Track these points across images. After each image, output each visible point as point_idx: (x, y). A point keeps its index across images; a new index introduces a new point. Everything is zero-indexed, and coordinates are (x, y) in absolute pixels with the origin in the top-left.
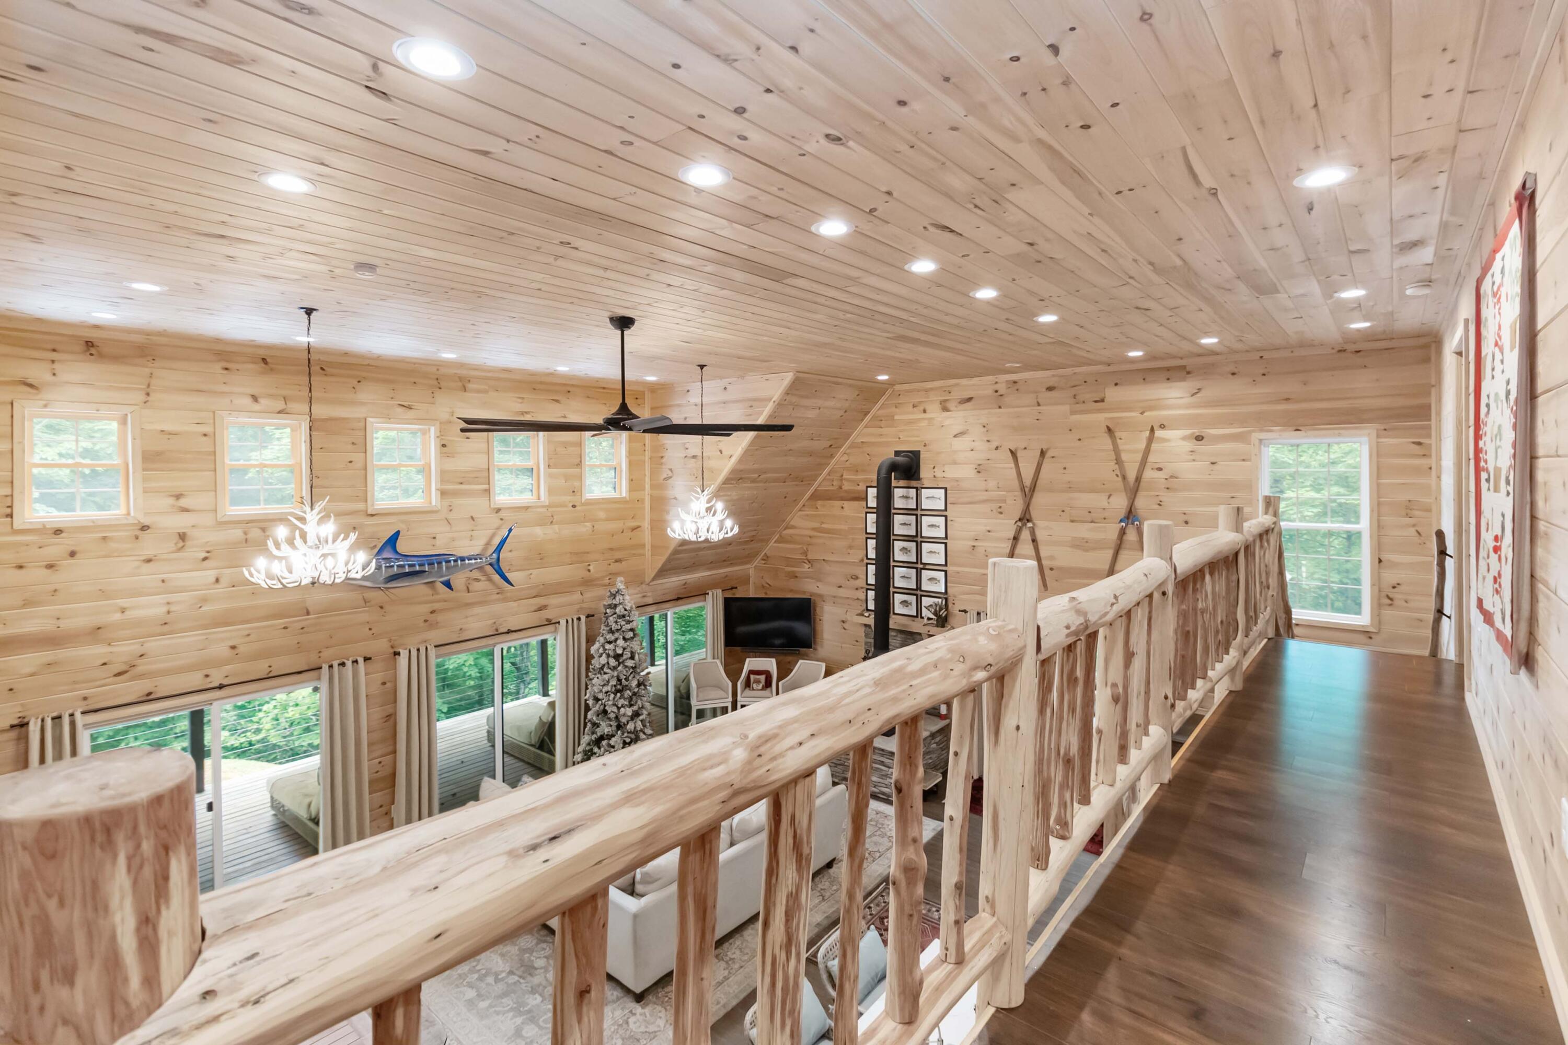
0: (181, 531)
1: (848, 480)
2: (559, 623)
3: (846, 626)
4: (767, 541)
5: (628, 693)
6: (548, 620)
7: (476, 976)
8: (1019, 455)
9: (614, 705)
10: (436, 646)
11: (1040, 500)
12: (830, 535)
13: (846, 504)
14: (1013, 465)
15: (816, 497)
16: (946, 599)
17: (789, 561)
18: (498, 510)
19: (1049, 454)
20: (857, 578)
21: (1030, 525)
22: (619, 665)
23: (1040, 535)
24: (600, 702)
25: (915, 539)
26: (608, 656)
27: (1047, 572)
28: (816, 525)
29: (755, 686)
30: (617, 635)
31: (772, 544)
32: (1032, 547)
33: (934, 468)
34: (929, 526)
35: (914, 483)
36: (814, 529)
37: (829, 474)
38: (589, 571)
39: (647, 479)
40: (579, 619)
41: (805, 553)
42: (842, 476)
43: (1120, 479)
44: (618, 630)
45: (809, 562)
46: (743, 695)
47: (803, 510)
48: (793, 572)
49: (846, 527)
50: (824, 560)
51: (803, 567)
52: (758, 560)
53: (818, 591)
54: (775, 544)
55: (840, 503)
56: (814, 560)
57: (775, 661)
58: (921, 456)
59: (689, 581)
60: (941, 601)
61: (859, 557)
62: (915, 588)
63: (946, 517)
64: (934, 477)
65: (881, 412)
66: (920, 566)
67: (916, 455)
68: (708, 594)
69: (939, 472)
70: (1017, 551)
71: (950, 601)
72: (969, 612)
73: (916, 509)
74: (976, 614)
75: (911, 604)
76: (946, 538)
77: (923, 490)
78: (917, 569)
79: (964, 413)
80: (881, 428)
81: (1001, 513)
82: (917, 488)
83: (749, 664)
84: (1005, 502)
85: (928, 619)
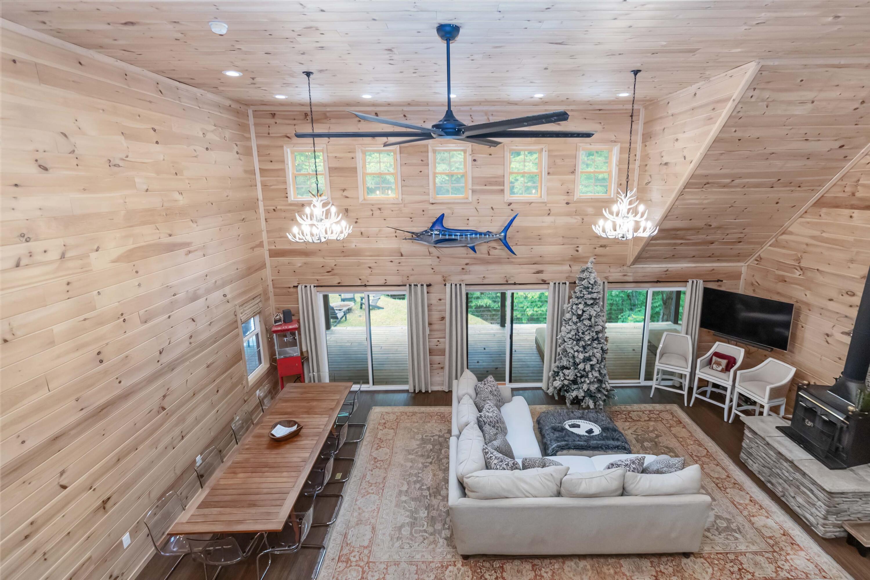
0: (346, 208)
1: (864, 186)
2: (549, 283)
3: (829, 339)
4: (759, 245)
6: (543, 280)
7: (415, 479)
10: (466, 285)
12: (830, 246)
13: (856, 213)
15: (820, 204)
17: (781, 265)
18: (509, 204)
20: (853, 295)
28: (817, 233)
29: (715, 366)
30: (580, 300)
31: (766, 247)
36: (813, 237)
37: (842, 179)
38: (577, 251)
39: (636, 184)
40: (565, 284)
41: (799, 260)
42: (859, 180)
44: (581, 297)
45: (801, 270)
46: (702, 370)
47: (804, 216)
48: (783, 276)
49: (851, 238)
50: (818, 270)
51: (794, 273)
52: (751, 261)
53: (804, 299)
54: (770, 248)
55: (847, 212)
56: (807, 269)
57: (742, 351)
59: (671, 269)
61: (861, 273)
68: (688, 282)
83: (718, 347)
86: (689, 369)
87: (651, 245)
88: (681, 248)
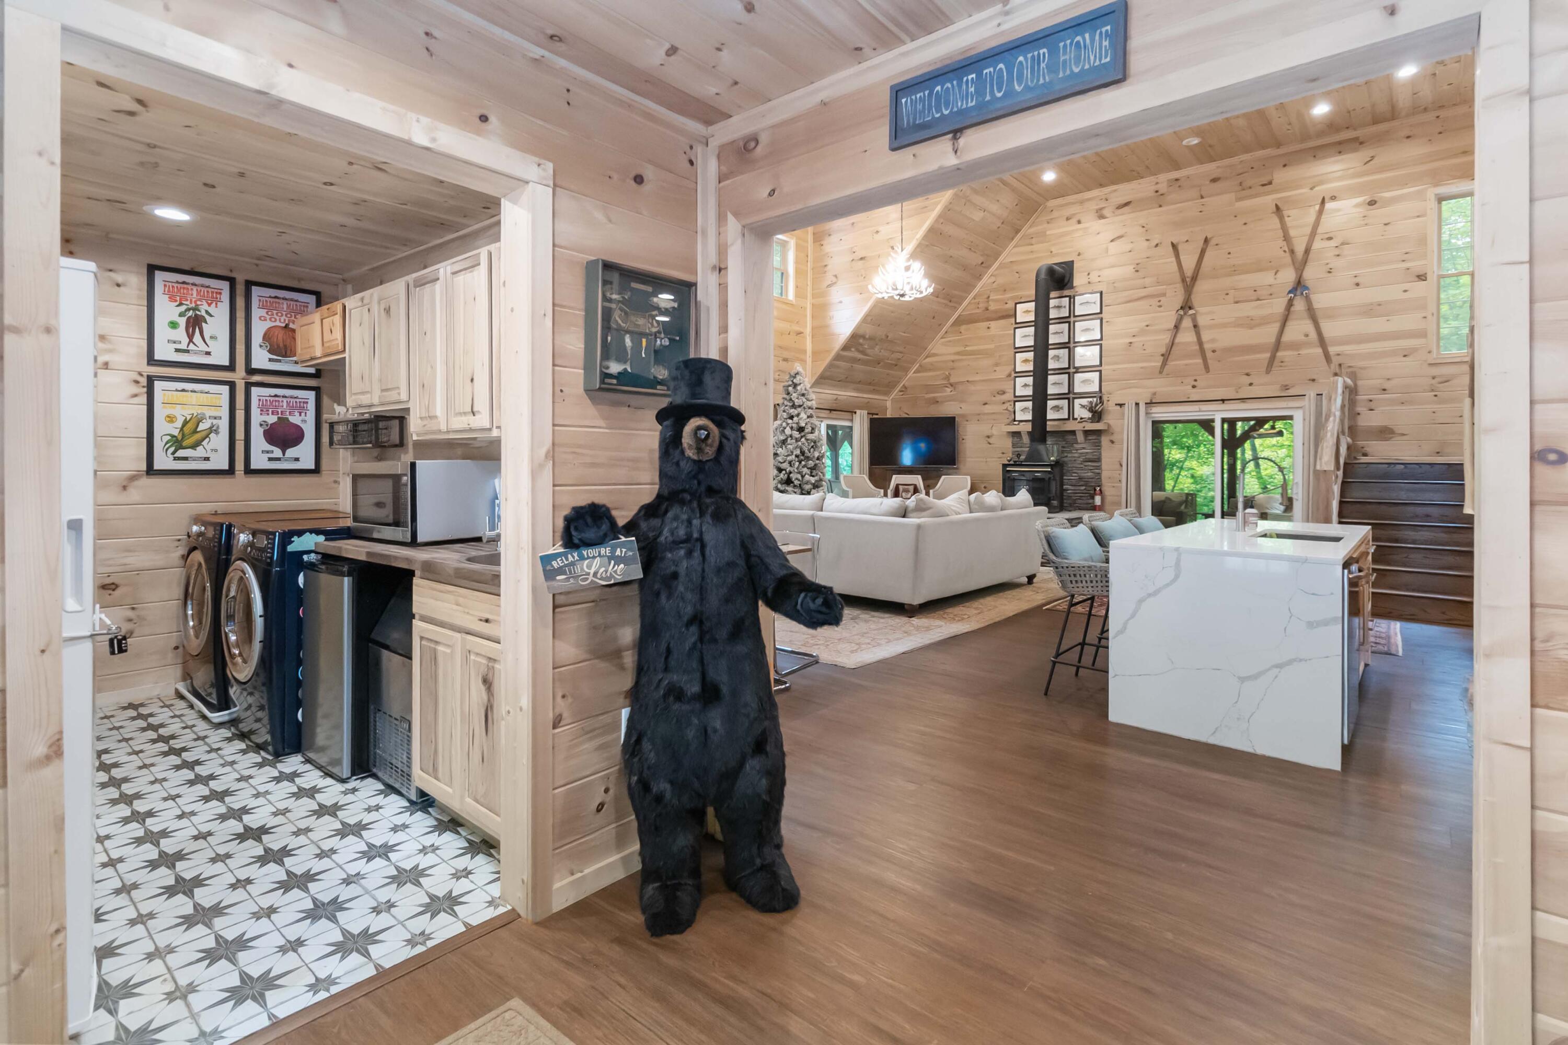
1: (994, 300)
3: (991, 440)
4: (906, 370)
8: (1180, 248)
9: (799, 473)
11: (1201, 287)
12: (974, 357)
13: (993, 324)
14: (1173, 259)
15: (959, 322)
16: (1101, 398)
17: (929, 388)
19: (1213, 242)
20: (1004, 393)
21: (1191, 312)
23: (1201, 321)
24: (784, 472)
25: (1068, 345)
26: (792, 428)
27: (1209, 355)
28: (961, 349)
30: (799, 409)
31: (911, 374)
32: (1193, 333)
33: (1089, 274)
34: (1082, 331)
35: (1066, 292)
36: (958, 353)
37: (974, 298)
39: (809, 289)
41: (948, 378)
42: (989, 297)
43: (1288, 254)
44: (800, 406)
45: (952, 386)
47: (945, 336)
48: (934, 397)
49: (992, 346)
50: (968, 381)
51: (945, 391)
52: (895, 393)
53: (960, 412)
54: (913, 375)
55: (986, 324)
56: (957, 383)
57: (919, 477)
58: (1075, 265)
59: (839, 398)
60: (1095, 399)
61: (1007, 373)
62: (1067, 392)
63: (1101, 320)
64: (1089, 283)
65: (1032, 230)
66: (1072, 370)
67: (1069, 265)
68: (855, 413)
69: (1094, 277)
70: (1177, 341)
71: (1105, 398)
72: (1127, 405)
73: (1069, 317)
74: (1134, 405)
75: (1062, 408)
76: (1101, 339)
77: (1076, 298)
78: (1069, 373)
79: (1120, 218)
80: (1032, 245)
81: (1160, 306)
82: (1070, 297)
83: (896, 479)
84: (1164, 295)
85: (1081, 419)
87: (838, 357)
88: (857, 366)
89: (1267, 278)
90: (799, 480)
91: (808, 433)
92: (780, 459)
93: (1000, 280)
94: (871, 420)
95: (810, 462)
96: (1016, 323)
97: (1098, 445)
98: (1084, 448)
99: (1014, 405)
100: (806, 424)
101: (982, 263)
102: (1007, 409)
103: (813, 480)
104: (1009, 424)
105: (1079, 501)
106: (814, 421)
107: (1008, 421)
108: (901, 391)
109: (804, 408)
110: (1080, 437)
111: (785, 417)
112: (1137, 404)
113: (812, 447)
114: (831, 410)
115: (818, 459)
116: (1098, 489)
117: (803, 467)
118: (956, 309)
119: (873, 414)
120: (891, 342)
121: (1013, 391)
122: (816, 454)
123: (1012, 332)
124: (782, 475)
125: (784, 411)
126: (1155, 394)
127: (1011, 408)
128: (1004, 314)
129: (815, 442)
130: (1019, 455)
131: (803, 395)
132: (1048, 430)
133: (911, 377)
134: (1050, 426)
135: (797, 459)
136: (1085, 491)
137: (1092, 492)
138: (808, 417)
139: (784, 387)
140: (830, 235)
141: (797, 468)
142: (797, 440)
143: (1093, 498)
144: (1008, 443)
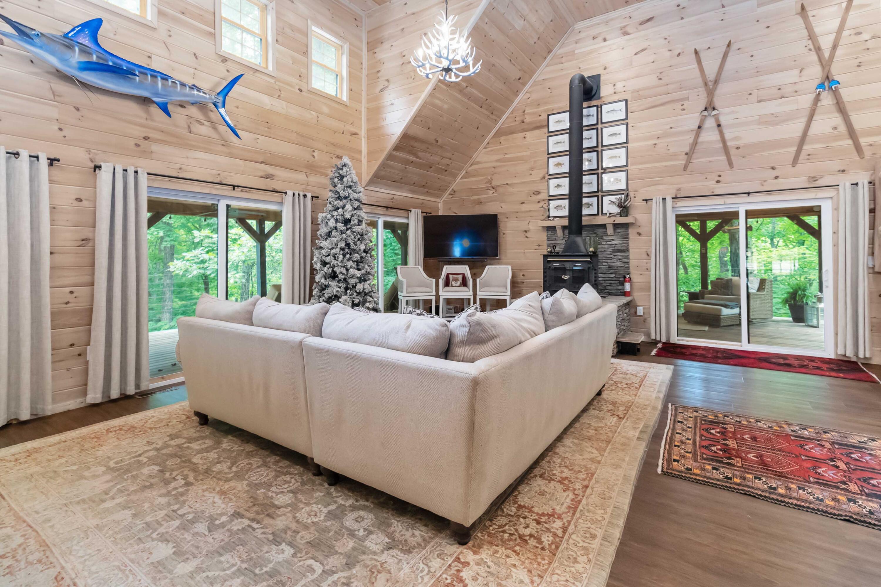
1: (528, 114)
2: (285, 193)
3: (528, 234)
4: (455, 176)
5: (356, 256)
6: (275, 189)
8: (702, 55)
9: (343, 267)
11: (722, 89)
12: (513, 163)
13: (528, 134)
14: (696, 66)
15: (499, 134)
16: (628, 195)
17: (474, 191)
18: (225, 60)
19: (734, 47)
20: (539, 193)
21: (714, 113)
22: (347, 229)
23: (723, 120)
24: (328, 266)
25: (596, 149)
26: (337, 221)
27: (733, 152)
28: (501, 157)
29: (453, 283)
30: (345, 201)
31: (458, 180)
32: (717, 132)
33: (614, 85)
34: (610, 135)
35: (594, 103)
36: (498, 161)
37: (512, 113)
38: (314, 156)
39: (364, 94)
40: (305, 196)
41: (490, 182)
42: (525, 111)
43: (814, 53)
44: (346, 198)
45: (494, 188)
46: (444, 290)
47: (487, 146)
48: (479, 199)
49: (528, 153)
50: (507, 184)
51: (488, 194)
52: (446, 195)
53: (501, 210)
54: (461, 180)
55: (522, 135)
56: (497, 186)
57: (467, 267)
58: (602, 78)
59: (395, 197)
60: (623, 196)
61: (541, 176)
62: (596, 190)
63: (627, 125)
64: (615, 93)
65: (561, 51)
66: (600, 171)
67: (597, 78)
68: (411, 211)
69: (619, 86)
70: (700, 140)
71: (631, 195)
72: (654, 201)
73: (597, 124)
74: (661, 200)
75: (591, 205)
76: (627, 143)
77: (603, 106)
78: (597, 174)
79: (642, 33)
80: (562, 63)
81: (684, 109)
82: (597, 106)
83: (447, 269)
84: (687, 99)
85: (610, 214)
86: (434, 293)
87: (390, 157)
88: (410, 168)
89: (792, 76)
90: (343, 274)
91: (354, 225)
92: (324, 252)
93: (534, 96)
94: (425, 218)
95: (356, 255)
96: (549, 132)
97: (626, 237)
98: (613, 240)
99: (549, 204)
100: (352, 216)
101: (520, 79)
102: (542, 207)
103: (358, 274)
104: (544, 220)
105: (610, 288)
106: (362, 213)
107: (543, 217)
108: (450, 194)
109: (351, 200)
110: (610, 230)
111: (330, 209)
112: (664, 199)
113: (359, 239)
114: (387, 208)
115: (365, 251)
116: (627, 276)
117: (349, 260)
118: (496, 122)
119: (427, 213)
120: (441, 147)
121: (547, 191)
122: (363, 247)
123: (546, 140)
124: (326, 269)
125: (330, 203)
126: (679, 190)
127: (545, 206)
128: (538, 125)
129: (362, 235)
130: (554, 247)
131: (350, 187)
132: (584, 223)
133: (458, 183)
134: (585, 221)
135: (342, 252)
136: (614, 279)
137: (622, 279)
138: (355, 209)
139: (331, 179)
140: (382, 43)
141: (342, 262)
142: (342, 232)
143: (622, 284)
144: (544, 236)
